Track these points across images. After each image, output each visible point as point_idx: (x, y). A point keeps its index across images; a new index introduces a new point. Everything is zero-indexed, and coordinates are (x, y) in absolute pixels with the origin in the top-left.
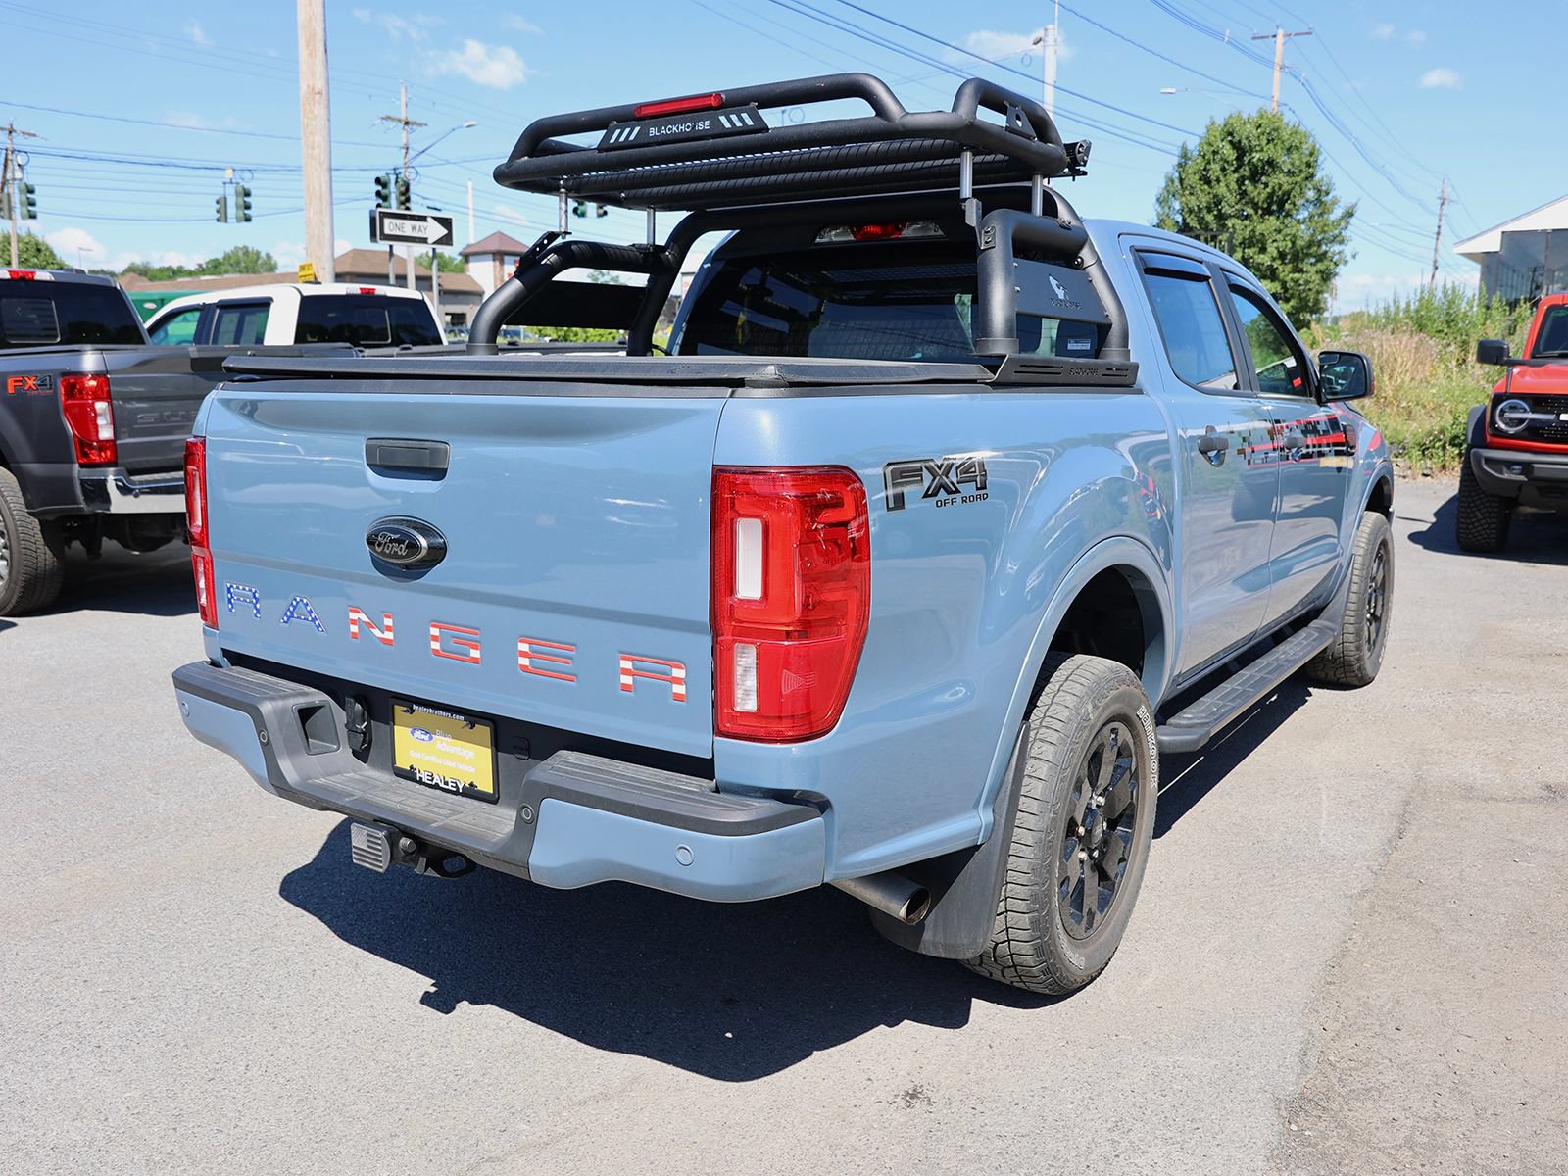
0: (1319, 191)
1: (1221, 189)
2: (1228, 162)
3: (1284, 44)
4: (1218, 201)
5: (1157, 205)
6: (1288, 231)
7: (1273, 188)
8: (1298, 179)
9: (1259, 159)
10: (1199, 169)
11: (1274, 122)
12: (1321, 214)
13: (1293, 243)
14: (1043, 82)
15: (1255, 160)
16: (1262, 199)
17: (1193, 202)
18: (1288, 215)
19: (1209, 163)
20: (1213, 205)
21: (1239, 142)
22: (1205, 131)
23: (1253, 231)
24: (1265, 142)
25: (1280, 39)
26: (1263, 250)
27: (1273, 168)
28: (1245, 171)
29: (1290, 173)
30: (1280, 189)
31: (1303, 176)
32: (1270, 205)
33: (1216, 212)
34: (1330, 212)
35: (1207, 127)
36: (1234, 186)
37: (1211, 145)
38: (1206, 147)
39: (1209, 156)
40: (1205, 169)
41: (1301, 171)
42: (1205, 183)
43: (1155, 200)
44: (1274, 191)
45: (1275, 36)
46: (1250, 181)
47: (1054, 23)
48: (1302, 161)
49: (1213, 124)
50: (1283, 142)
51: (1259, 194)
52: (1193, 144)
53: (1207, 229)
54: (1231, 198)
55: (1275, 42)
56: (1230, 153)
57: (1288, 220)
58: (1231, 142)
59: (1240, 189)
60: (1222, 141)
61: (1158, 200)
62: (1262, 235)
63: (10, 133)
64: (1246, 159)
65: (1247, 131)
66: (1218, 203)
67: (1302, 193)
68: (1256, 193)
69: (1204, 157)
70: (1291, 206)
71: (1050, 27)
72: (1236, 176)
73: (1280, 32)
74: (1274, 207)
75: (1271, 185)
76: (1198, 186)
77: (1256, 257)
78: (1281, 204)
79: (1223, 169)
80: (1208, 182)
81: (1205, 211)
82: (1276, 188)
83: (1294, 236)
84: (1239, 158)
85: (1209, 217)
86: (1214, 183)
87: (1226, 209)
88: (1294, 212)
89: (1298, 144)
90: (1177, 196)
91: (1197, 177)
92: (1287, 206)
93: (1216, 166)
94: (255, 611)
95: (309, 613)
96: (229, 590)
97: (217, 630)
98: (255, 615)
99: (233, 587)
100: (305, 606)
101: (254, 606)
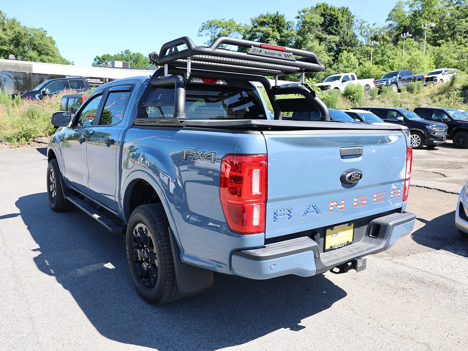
94: (289, 217)
95: (315, 209)
96: (275, 213)
97: (265, 233)
98: (289, 219)
99: (278, 211)
100: (314, 207)
101: (289, 215)
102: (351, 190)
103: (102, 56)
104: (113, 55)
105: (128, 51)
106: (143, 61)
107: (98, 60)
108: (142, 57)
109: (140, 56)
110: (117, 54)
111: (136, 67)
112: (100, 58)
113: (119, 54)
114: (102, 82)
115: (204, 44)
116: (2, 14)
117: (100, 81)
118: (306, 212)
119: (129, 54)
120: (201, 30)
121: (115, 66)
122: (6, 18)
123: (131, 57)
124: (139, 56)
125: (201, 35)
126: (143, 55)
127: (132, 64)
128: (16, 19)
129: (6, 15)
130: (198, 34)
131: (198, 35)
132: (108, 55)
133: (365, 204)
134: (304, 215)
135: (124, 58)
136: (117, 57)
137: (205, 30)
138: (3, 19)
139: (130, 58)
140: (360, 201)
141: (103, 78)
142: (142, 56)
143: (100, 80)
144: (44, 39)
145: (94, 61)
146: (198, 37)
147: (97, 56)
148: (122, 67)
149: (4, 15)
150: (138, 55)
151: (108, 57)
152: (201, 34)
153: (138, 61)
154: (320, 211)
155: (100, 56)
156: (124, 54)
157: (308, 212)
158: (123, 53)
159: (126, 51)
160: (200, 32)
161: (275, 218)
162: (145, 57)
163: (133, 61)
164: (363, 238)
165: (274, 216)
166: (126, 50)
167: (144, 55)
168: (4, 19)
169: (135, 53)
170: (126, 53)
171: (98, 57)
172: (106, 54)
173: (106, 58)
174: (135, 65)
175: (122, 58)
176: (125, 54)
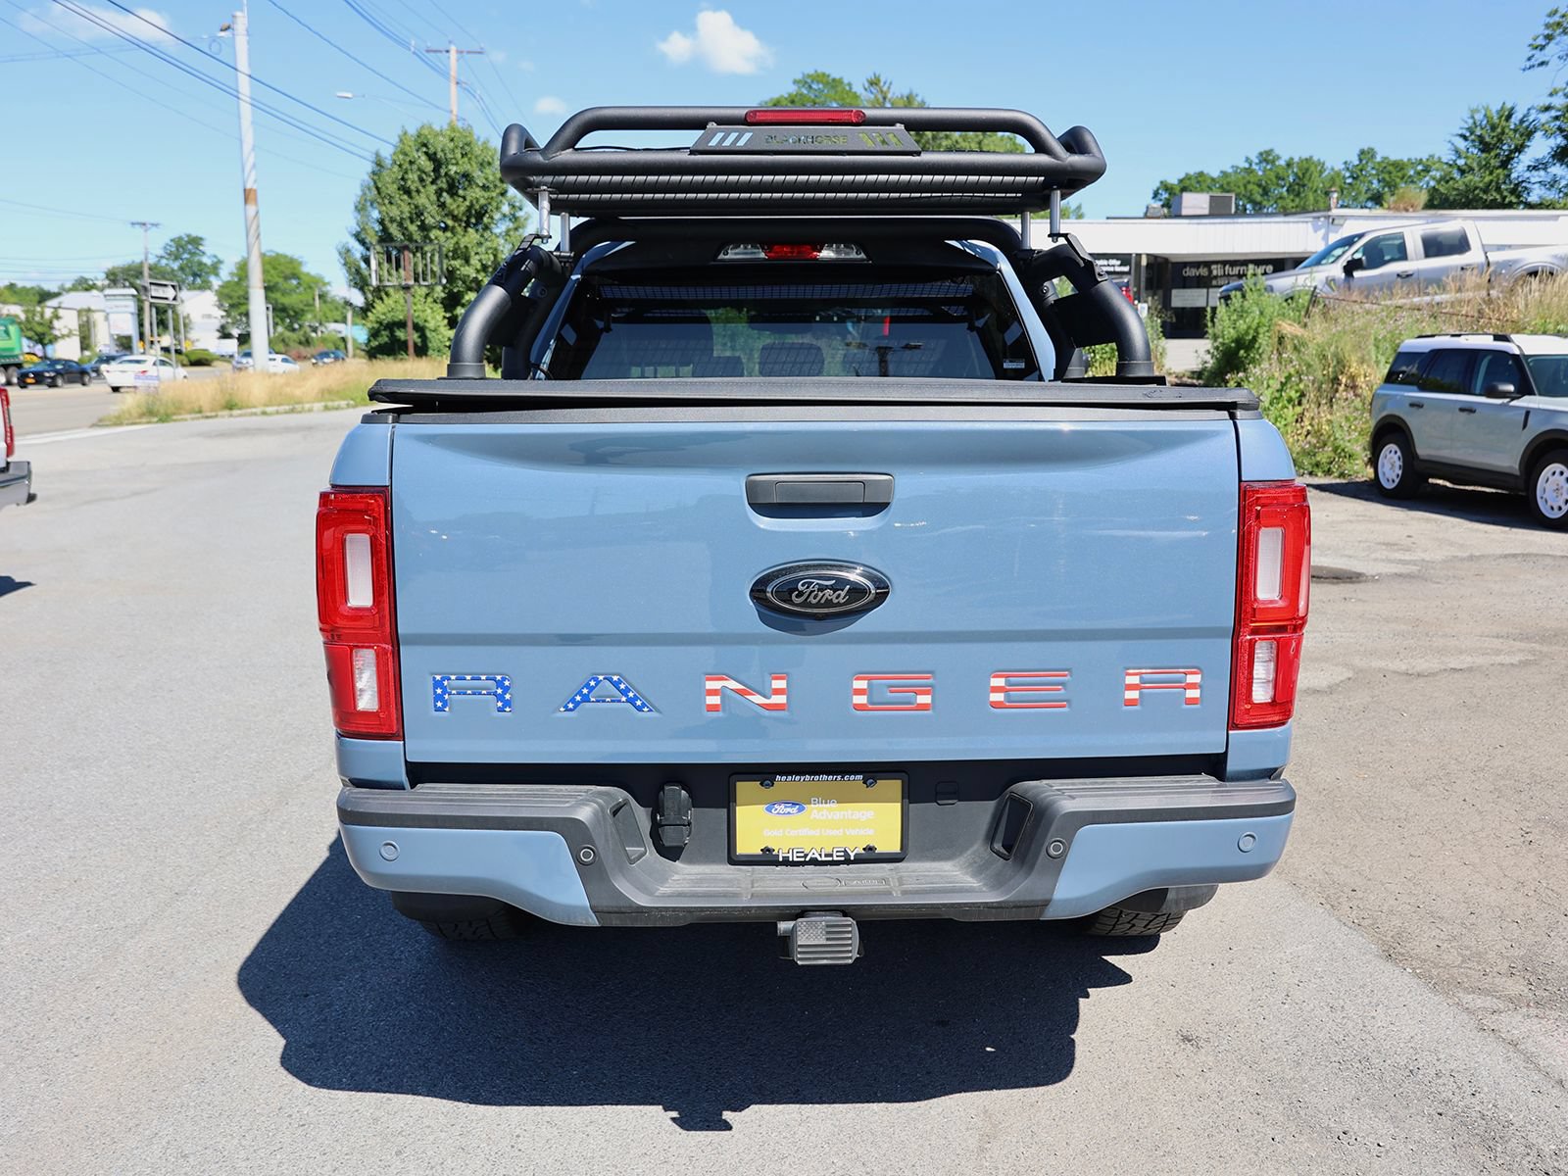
0: (514, 207)
1: (421, 200)
2: (425, 173)
3: (458, 60)
4: (418, 213)
5: (356, 214)
6: (489, 244)
7: (471, 202)
8: (494, 194)
9: (456, 172)
10: (397, 178)
11: (466, 136)
12: (516, 229)
13: (495, 256)
14: (236, 69)
15: (452, 173)
16: (461, 212)
17: (394, 212)
18: (486, 228)
19: (406, 173)
20: (414, 216)
21: (435, 153)
22: (397, 139)
23: (457, 243)
24: (460, 156)
25: (453, 55)
26: (467, 261)
27: (469, 181)
28: (443, 183)
29: (485, 188)
30: (477, 202)
31: (498, 191)
32: (469, 218)
33: (419, 223)
34: (524, 227)
35: (399, 136)
36: (434, 198)
37: (406, 154)
38: (401, 157)
39: (406, 166)
40: (403, 179)
41: (495, 186)
42: (405, 193)
43: (353, 207)
44: (472, 205)
45: (448, 51)
46: (448, 192)
47: (242, 11)
48: (495, 178)
49: (405, 133)
50: (476, 157)
51: (458, 206)
52: (387, 152)
53: (410, 238)
54: (433, 209)
55: (449, 58)
56: (428, 166)
57: (487, 234)
58: (426, 153)
59: (438, 200)
60: (417, 151)
61: (356, 207)
62: (466, 247)
64: (443, 171)
65: (439, 144)
66: (420, 214)
67: (498, 208)
68: (455, 206)
69: (400, 166)
70: (490, 220)
71: (238, 14)
72: (434, 187)
73: (453, 49)
74: (473, 220)
75: (468, 198)
76: (397, 196)
77: (462, 269)
78: (480, 216)
79: (422, 180)
80: (407, 192)
81: (408, 222)
82: (474, 202)
83: (496, 249)
84: (436, 170)
85: (413, 228)
86: (414, 194)
87: (430, 221)
88: (493, 226)
89: (490, 160)
90: (375, 205)
91: (395, 186)
92: (486, 220)
93: (413, 176)
94: (500, 704)
95: (624, 692)
96: (437, 684)
97: (404, 740)
98: (500, 710)
99: (449, 679)
100: (616, 685)
101: (500, 698)
102: (824, 642)
103: (1181, 181)
104: (1215, 174)
105: (1269, 153)
106: (1323, 183)
107: (1165, 195)
108: (1321, 172)
109: (1312, 168)
110: (1233, 167)
111: (1294, 210)
112: (1172, 189)
113: (1237, 167)
114: (1126, 269)
115: (1551, 95)
116: (882, 84)
117: (1121, 265)
118: (578, 698)
119: (1273, 162)
120: (1541, 41)
121: (1184, 212)
122: (889, 96)
123: (1281, 175)
124: (1307, 170)
125: (1542, 64)
126: (1324, 164)
127: (1281, 198)
128: (917, 95)
129: (889, 88)
130: (1529, 59)
131: (1528, 64)
132: (1201, 174)
133: (924, 707)
134: (571, 706)
135: (1252, 180)
136: (1228, 180)
137: (1558, 38)
138: (881, 100)
139: (1274, 180)
140: (889, 694)
141: (1131, 254)
142: (1319, 168)
143: (1119, 262)
144: (988, 145)
145: (1153, 198)
146: (1527, 72)
147: (1162, 182)
148: (1206, 212)
149: (885, 89)
150: (1305, 165)
151: (1198, 182)
152: (1539, 56)
153: (1304, 186)
154: (649, 702)
155: (1173, 180)
156: (1254, 167)
157: (586, 699)
158: (1251, 165)
159: (1261, 154)
160: (1537, 53)
161: (438, 698)
162: (1332, 169)
163: (1285, 189)
164: (975, 847)
165: (435, 692)
166: (1262, 150)
167: (1328, 165)
168: (885, 98)
169: (1296, 159)
170: (1261, 162)
171: (1165, 186)
172: (1192, 172)
173: (1191, 184)
174: (1293, 201)
175: (1245, 181)
176: (1257, 167)
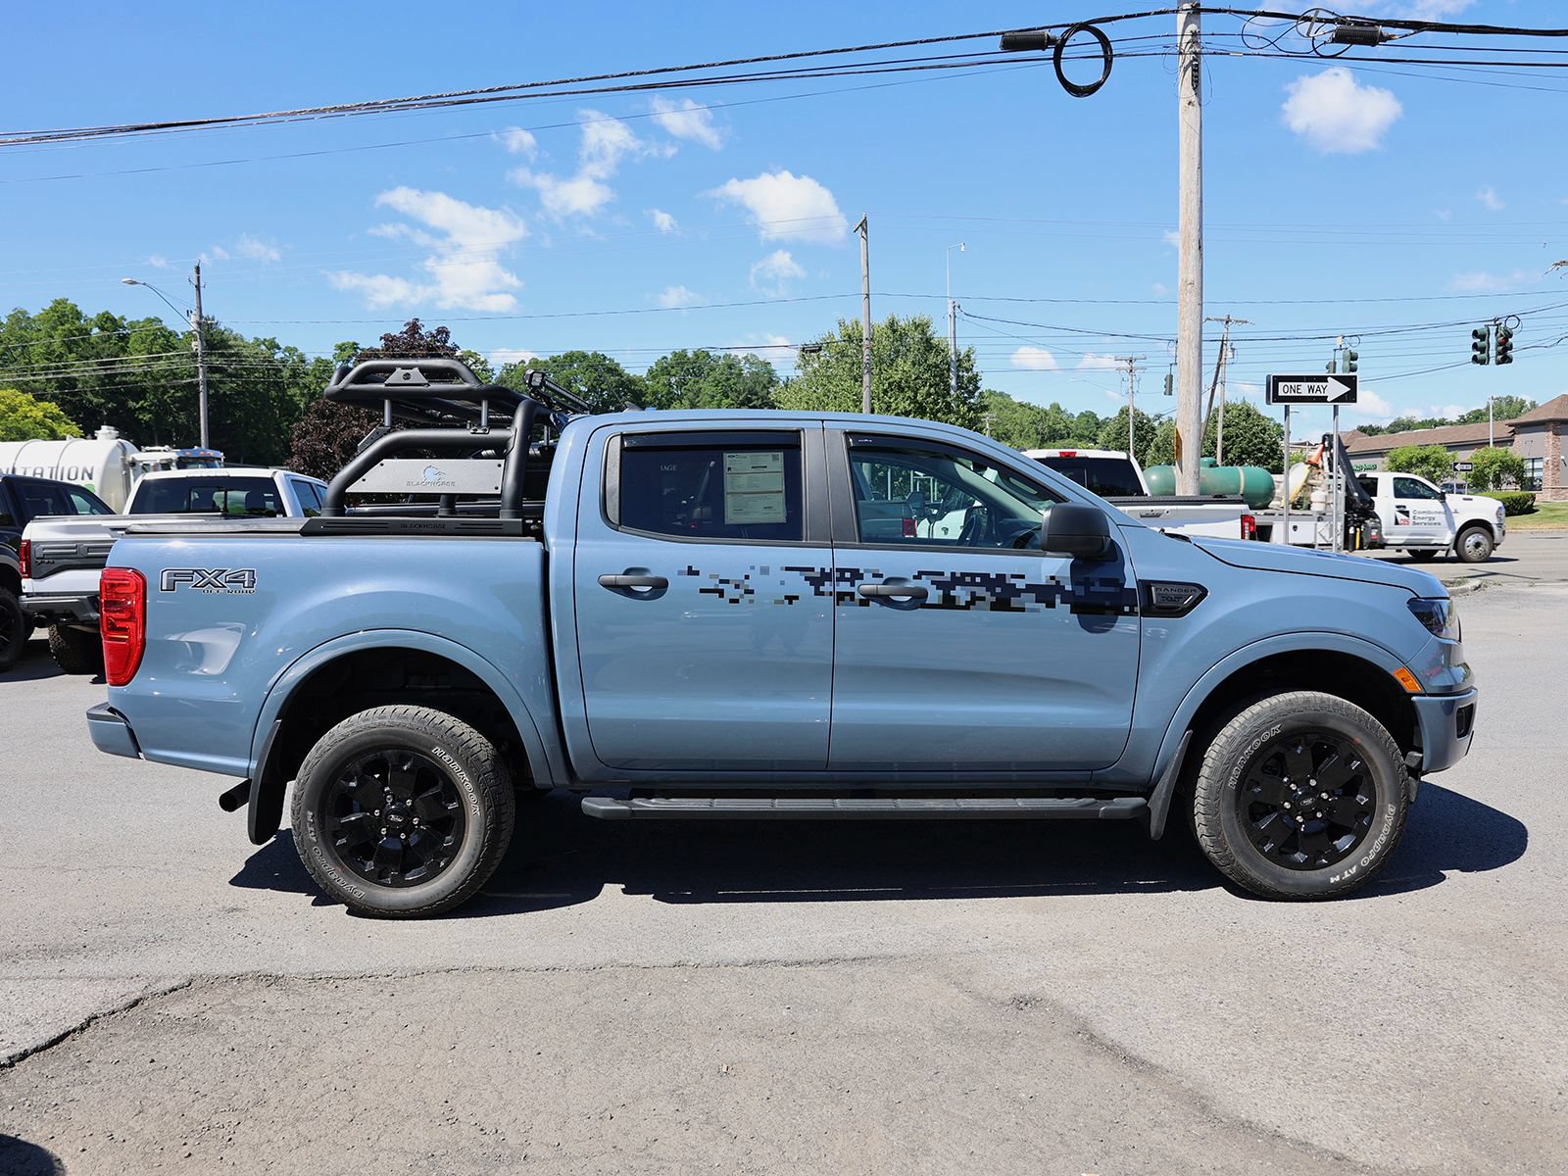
63: (1227, 322)
